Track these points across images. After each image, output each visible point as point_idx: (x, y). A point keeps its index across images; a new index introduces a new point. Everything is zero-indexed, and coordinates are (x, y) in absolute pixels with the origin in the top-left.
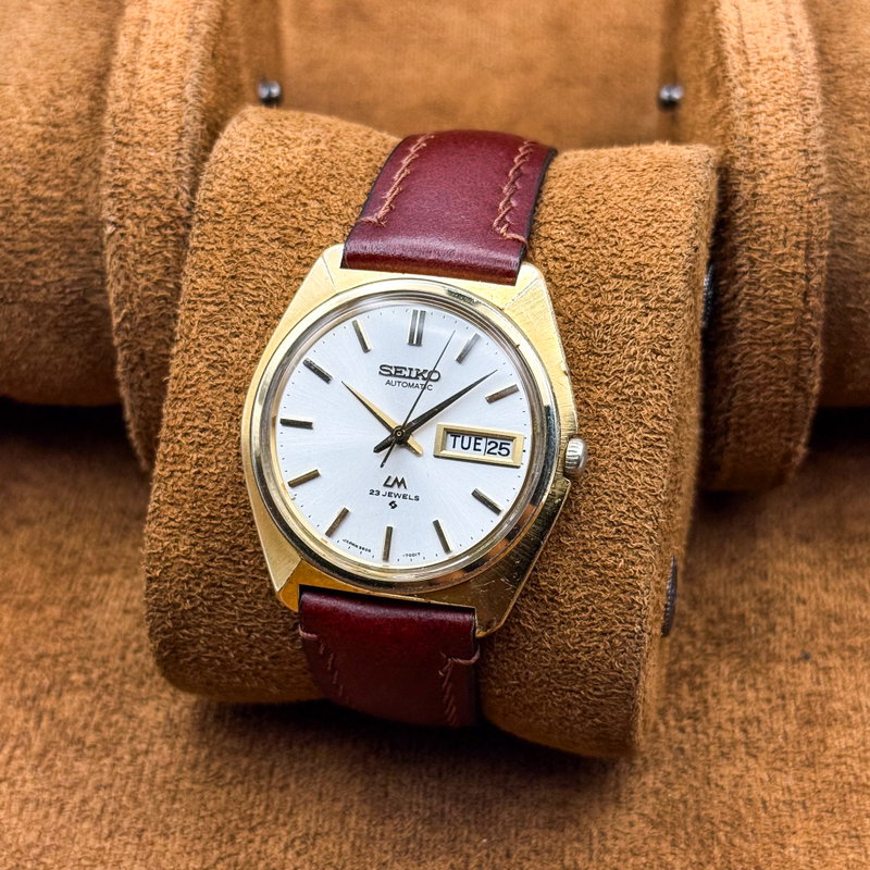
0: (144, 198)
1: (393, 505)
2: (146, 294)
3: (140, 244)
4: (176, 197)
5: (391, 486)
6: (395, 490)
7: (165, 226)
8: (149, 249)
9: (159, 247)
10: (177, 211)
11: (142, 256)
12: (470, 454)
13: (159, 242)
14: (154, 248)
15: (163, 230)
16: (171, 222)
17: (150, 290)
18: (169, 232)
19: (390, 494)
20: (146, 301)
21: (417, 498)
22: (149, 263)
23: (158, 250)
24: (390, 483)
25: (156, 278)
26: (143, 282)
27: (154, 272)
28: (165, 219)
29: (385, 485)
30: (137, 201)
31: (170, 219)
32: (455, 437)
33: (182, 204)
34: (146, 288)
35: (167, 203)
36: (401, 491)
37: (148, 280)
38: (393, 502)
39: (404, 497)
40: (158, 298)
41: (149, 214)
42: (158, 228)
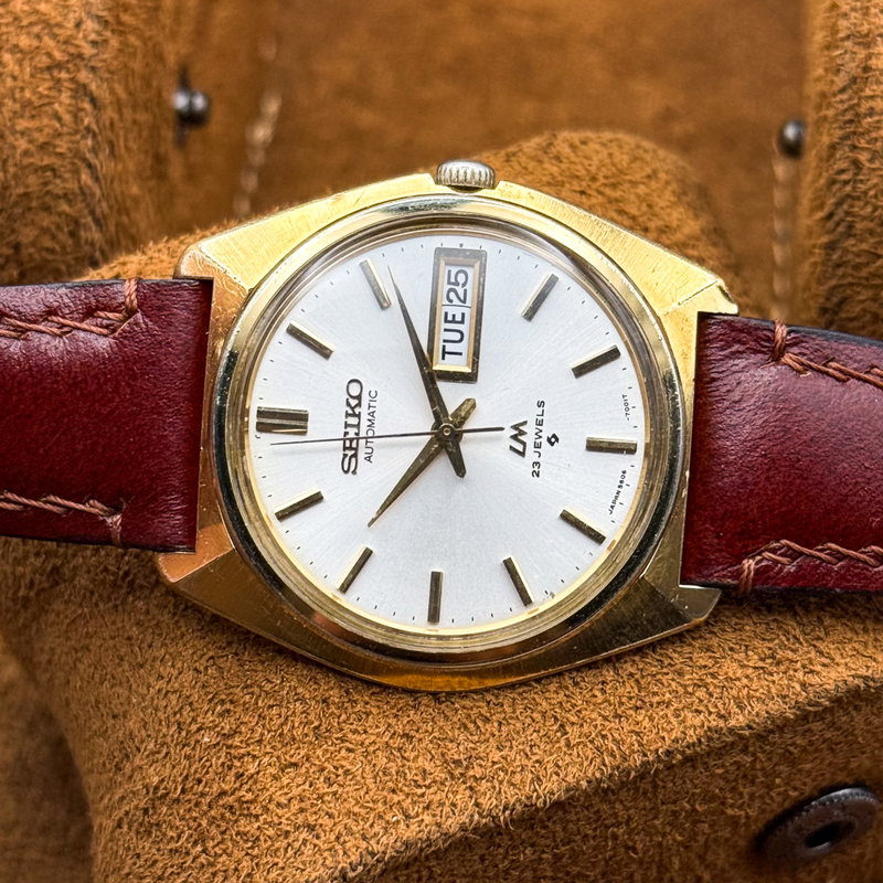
0: (31, 24)
2: (26, 161)
3: (22, 89)
4: (78, 25)
7: (59, 66)
8: (34, 98)
9: (48, 96)
10: (77, 46)
11: (24, 107)
13: (50, 89)
14: (41, 96)
15: (55, 73)
16: (68, 62)
17: (32, 156)
18: (64, 75)
20: (26, 172)
22: (33, 117)
23: (46, 101)
25: (42, 140)
26: (22, 144)
27: (40, 130)
28: (58, 55)
30: (22, 27)
31: (66, 58)
33: (85, 37)
34: (26, 153)
35: (63, 33)
37: (31, 142)
40: (45, 168)
41: (38, 48)
42: (49, 68)
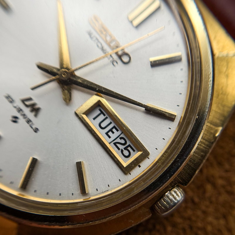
1: (15, 120)
5: (27, 106)
6: (27, 111)
12: (101, 134)
19: (20, 110)
21: (36, 130)
24: (28, 103)
29: (23, 101)
32: (102, 113)
36: (30, 115)
38: (16, 118)
39: (29, 121)
